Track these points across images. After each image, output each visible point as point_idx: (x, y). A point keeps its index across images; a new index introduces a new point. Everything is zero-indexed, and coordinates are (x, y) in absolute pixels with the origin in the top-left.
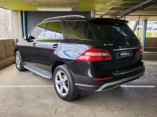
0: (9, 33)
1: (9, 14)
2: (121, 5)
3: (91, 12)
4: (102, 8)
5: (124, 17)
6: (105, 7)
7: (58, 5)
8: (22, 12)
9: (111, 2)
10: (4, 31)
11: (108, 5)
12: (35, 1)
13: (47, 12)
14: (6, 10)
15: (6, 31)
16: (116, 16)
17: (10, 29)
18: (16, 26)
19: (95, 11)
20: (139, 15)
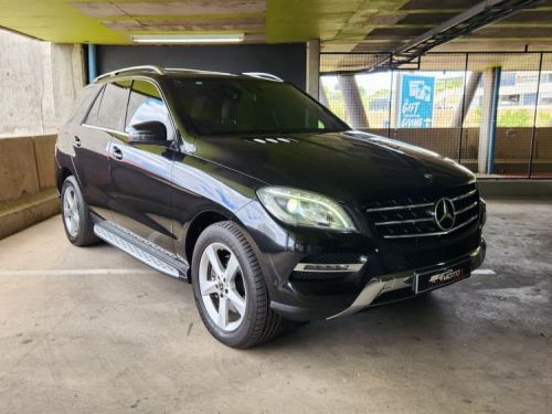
0: (45, 118)
1: (44, 57)
2: (399, 23)
3: (308, 44)
4: (340, 31)
5: (416, 60)
6: (350, 28)
7: (199, 25)
8: (85, 47)
9: (363, 13)
10: (30, 109)
11: (358, 23)
12: (128, 15)
13: (165, 46)
14: (35, 42)
15: (37, 110)
16: (392, 55)
17: (48, 102)
18: (66, 95)
19: (320, 41)
20: (467, 53)
